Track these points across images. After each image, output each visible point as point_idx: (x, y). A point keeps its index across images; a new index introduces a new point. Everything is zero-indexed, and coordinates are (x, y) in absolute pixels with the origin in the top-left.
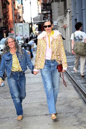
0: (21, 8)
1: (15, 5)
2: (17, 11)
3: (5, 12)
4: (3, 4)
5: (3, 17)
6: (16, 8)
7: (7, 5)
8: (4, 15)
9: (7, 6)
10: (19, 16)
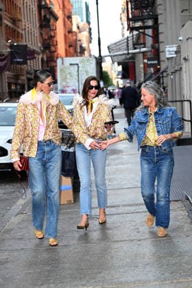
0: (85, 30)
1: (71, 22)
2: (76, 35)
3: (47, 38)
4: (43, 18)
5: (42, 49)
6: (75, 29)
7: (52, 21)
8: (43, 44)
9: (51, 23)
10: (81, 46)
